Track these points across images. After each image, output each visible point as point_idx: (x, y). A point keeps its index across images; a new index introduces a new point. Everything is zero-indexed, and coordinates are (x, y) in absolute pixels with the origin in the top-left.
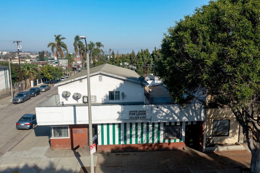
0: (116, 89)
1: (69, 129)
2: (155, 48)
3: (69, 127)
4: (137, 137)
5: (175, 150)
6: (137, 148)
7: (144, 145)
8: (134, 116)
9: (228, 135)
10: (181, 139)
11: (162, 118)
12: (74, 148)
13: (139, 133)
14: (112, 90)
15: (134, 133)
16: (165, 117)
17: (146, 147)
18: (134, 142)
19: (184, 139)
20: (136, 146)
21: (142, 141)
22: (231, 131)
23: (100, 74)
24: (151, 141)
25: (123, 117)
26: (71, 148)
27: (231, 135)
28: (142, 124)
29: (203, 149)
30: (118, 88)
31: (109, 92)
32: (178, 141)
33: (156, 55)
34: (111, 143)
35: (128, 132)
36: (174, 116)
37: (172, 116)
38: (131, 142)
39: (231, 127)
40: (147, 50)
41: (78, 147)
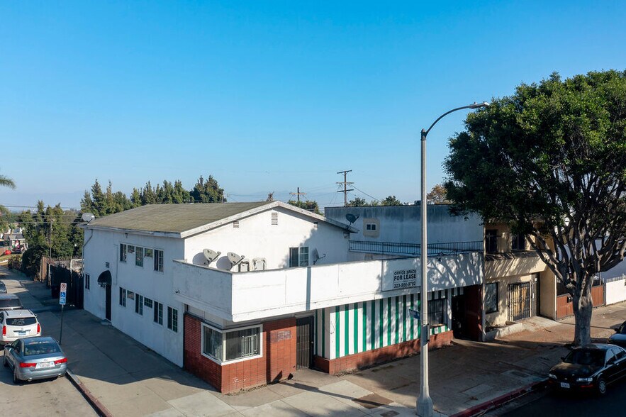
0: (303, 242)
1: (261, 334)
3: (261, 329)
4: (390, 331)
5: (444, 347)
7: (405, 344)
8: (401, 282)
9: (498, 310)
10: (447, 325)
11: (437, 282)
12: (272, 381)
13: (394, 323)
14: (296, 245)
15: (386, 323)
16: (440, 280)
17: (406, 350)
18: (385, 344)
19: (450, 324)
20: (390, 351)
21: (397, 339)
22: (501, 303)
23: (274, 208)
24: (409, 339)
25: (384, 285)
26: (265, 383)
27: (501, 310)
28: (405, 297)
29: (483, 336)
30: (307, 241)
31: (290, 249)
32: (443, 329)
34: (351, 351)
35: (378, 323)
36: (450, 278)
37: (448, 279)
38: (381, 344)
39: (500, 295)
41: (280, 376)
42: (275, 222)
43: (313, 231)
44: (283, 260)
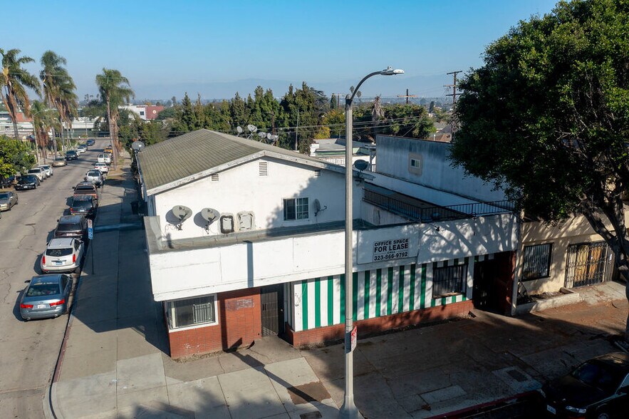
0: (298, 192)
1: (216, 302)
2: (291, 88)
3: (216, 298)
4: (378, 301)
5: (454, 319)
6: (379, 326)
7: (393, 318)
8: (384, 254)
9: (548, 276)
10: (465, 295)
11: (440, 251)
12: (229, 347)
13: (384, 292)
14: (289, 196)
15: (373, 292)
16: (444, 248)
17: (398, 321)
18: (372, 315)
19: (470, 293)
20: (378, 322)
21: (389, 309)
22: (553, 266)
23: (262, 158)
24: (407, 308)
25: (360, 257)
26: (220, 349)
27: (552, 274)
28: (391, 269)
29: (513, 309)
30: (304, 191)
31: (285, 200)
32: (459, 298)
33: (295, 104)
34: (324, 323)
35: (361, 293)
36: (462, 244)
37: (458, 246)
38: (366, 314)
39: (554, 258)
40: (270, 92)
41: (240, 342)
42: (263, 172)
43: (311, 180)
44: (272, 213)
